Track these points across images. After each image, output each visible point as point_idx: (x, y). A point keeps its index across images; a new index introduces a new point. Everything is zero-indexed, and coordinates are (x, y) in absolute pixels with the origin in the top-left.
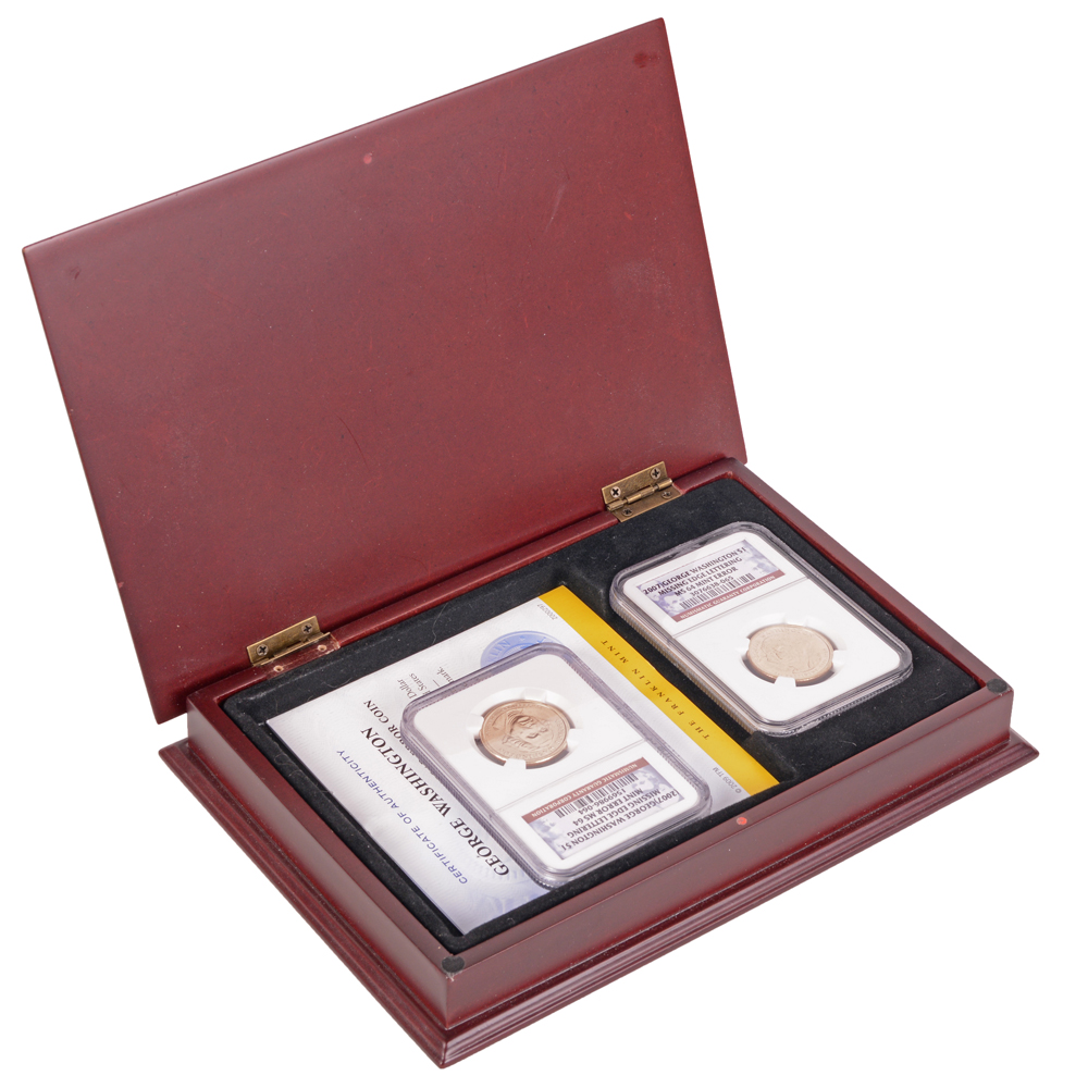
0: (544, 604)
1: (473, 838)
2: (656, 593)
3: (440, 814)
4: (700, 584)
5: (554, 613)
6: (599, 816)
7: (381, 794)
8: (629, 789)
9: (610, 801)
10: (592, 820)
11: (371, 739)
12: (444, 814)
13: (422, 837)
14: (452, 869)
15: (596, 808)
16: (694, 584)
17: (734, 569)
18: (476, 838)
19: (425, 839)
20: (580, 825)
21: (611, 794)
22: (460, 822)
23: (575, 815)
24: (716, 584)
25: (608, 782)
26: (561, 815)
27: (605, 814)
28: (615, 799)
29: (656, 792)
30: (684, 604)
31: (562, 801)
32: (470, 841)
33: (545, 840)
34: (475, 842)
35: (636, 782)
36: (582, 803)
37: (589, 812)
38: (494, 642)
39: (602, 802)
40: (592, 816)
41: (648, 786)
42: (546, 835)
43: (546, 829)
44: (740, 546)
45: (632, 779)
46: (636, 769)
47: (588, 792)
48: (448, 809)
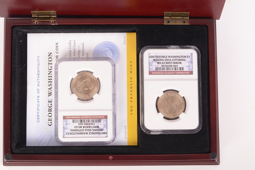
0: (126, 37)
1: (50, 108)
2: (152, 59)
3: (48, 95)
4: (167, 63)
5: (126, 42)
6: (83, 128)
7: (38, 79)
8: (96, 124)
9: (89, 125)
10: (80, 129)
11: (49, 57)
12: (49, 96)
13: (38, 100)
14: (38, 116)
15: (84, 125)
16: (165, 62)
17: (181, 63)
18: (51, 109)
19: (38, 102)
20: (76, 129)
21: (91, 123)
22: (51, 101)
23: (76, 124)
24: (171, 66)
25: (93, 118)
26: (73, 122)
27: (85, 129)
28: (90, 125)
29: (102, 130)
30: (157, 69)
31: (77, 117)
32: (49, 109)
33: (64, 127)
34: (50, 110)
35: (100, 123)
36: (81, 121)
37: (81, 125)
38: (103, 42)
39: (86, 124)
40: (81, 127)
41: (101, 127)
42: (65, 126)
43: (67, 124)
44: (189, 55)
45: (99, 121)
46: (103, 118)
47: (86, 118)
48: (51, 95)
